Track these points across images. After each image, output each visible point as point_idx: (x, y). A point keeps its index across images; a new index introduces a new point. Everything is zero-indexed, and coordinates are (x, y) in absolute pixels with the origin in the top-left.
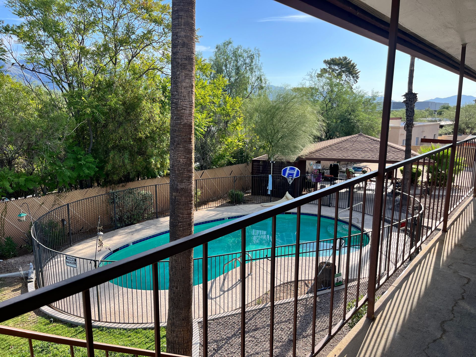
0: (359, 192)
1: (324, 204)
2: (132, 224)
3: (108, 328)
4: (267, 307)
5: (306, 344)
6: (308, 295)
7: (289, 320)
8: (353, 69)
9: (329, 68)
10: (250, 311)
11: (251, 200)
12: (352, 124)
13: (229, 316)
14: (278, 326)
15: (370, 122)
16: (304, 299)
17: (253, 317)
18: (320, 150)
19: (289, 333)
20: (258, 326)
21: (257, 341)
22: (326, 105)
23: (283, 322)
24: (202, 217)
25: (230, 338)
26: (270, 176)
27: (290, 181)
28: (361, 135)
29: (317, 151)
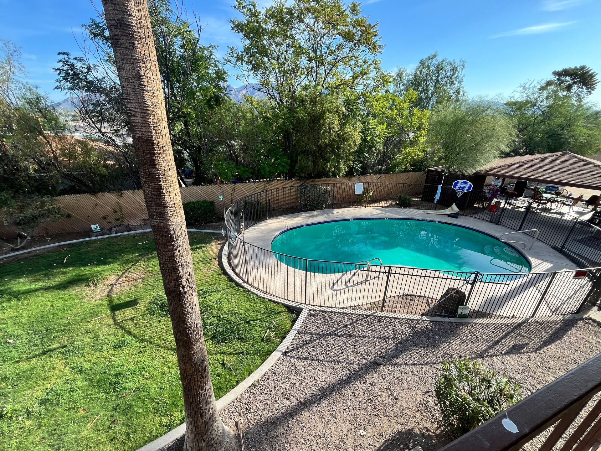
0: (542, 214)
1: (492, 221)
2: (313, 210)
3: (249, 291)
4: (375, 316)
5: (389, 373)
6: (422, 317)
7: (387, 338)
8: (591, 79)
9: (558, 79)
10: (357, 314)
11: (418, 205)
12: (562, 140)
13: (336, 312)
14: (373, 341)
15: (588, 138)
16: (415, 320)
17: (356, 322)
18: (505, 166)
19: (379, 353)
20: (355, 334)
21: (345, 348)
22: (535, 119)
23: (380, 338)
24: (366, 214)
25: (324, 335)
26: (440, 187)
27: (459, 194)
28: (566, 153)
29: (500, 167)
